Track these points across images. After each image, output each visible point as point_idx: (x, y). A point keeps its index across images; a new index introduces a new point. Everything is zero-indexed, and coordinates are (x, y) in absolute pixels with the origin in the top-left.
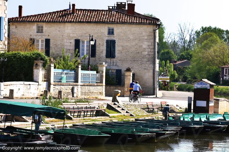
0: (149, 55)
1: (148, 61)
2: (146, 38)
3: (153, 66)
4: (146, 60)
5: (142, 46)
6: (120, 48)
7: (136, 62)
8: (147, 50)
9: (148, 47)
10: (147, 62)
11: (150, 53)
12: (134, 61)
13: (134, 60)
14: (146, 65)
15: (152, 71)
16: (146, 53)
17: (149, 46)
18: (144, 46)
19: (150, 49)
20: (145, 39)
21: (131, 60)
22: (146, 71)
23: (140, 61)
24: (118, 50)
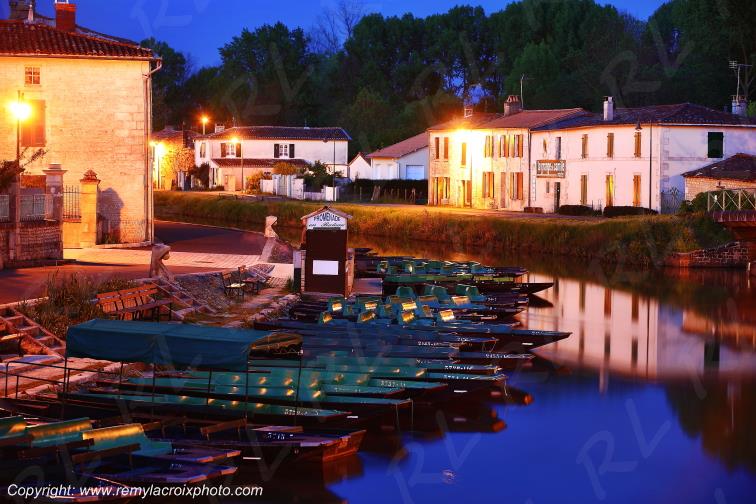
0: (133, 137)
1: (130, 154)
2: (124, 93)
3: (143, 167)
4: (125, 151)
5: (112, 115)
6: (58, 121)
7: (99, 156)
8: (127, 125)
9: (130, 118)
10: (129, 157)
11: (136, 133)
12: (96, 153)
13: (95, 151)
14: (126, 164)
15: (142, 178)
16: (124, 133)
17: (132, 114)
18: (120, 116)
19: (134, 123)
20: (123, 97)
21: (87, 150)
22: (126, 177)
23: (110, 155)
24: (52, 127)
